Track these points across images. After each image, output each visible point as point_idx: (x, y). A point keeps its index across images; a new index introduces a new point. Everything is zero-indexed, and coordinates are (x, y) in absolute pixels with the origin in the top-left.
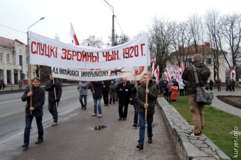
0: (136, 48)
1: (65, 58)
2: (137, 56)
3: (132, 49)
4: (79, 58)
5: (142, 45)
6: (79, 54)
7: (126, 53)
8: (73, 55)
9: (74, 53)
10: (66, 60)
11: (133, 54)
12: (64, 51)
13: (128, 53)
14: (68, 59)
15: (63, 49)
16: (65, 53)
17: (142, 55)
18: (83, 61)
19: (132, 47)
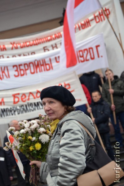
0: (91, 50)
1: (18, 76)
2: (93, 59)
3: (86, 52)
4: (33, 71)
5: (97, 47)
6: (31, 65)
7: (81, 57)
8: (26, 70)
9: (26, 66)
10: (20, 76)
11: (89, 57)
12: (15, 68)
13: (83, 56)
14: (22, 75)
15: (14, 66)
16: (17, 70)
17: (99, 56)
18: (37, 72)
19: (86, 50)
